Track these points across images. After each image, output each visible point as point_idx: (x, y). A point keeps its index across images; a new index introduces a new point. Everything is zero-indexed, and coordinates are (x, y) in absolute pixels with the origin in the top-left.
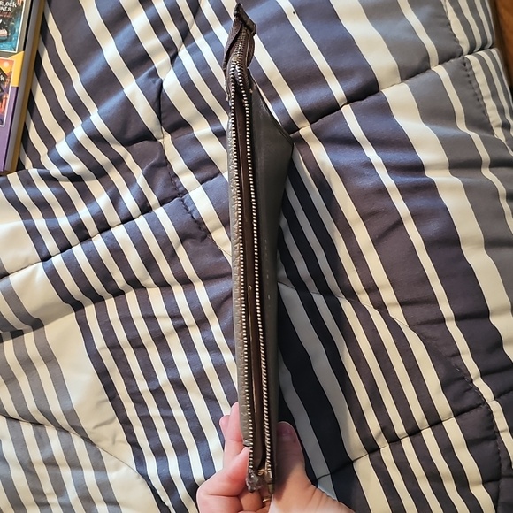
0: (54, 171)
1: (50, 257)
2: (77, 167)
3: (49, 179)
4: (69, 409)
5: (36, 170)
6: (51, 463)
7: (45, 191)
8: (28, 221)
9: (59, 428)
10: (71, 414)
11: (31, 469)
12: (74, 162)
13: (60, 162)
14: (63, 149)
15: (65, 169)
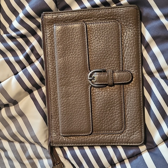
0: (14, 34)
1: (18, 73)
2: (23, 31)
3: (12, 38)
4: (33, 135)
5: (5, 35)
6: (29, 158)
7: (11, 44)
8: (6, 58)
9: (30, 143)
10: (34, 137)
11: (21, 162)
12: (21, 29)
13: (15, 30)
14: (16, 24)
15: (18, 33)
